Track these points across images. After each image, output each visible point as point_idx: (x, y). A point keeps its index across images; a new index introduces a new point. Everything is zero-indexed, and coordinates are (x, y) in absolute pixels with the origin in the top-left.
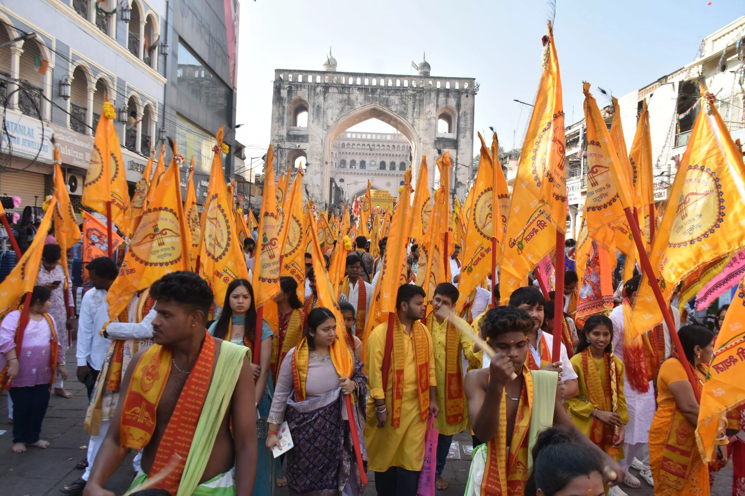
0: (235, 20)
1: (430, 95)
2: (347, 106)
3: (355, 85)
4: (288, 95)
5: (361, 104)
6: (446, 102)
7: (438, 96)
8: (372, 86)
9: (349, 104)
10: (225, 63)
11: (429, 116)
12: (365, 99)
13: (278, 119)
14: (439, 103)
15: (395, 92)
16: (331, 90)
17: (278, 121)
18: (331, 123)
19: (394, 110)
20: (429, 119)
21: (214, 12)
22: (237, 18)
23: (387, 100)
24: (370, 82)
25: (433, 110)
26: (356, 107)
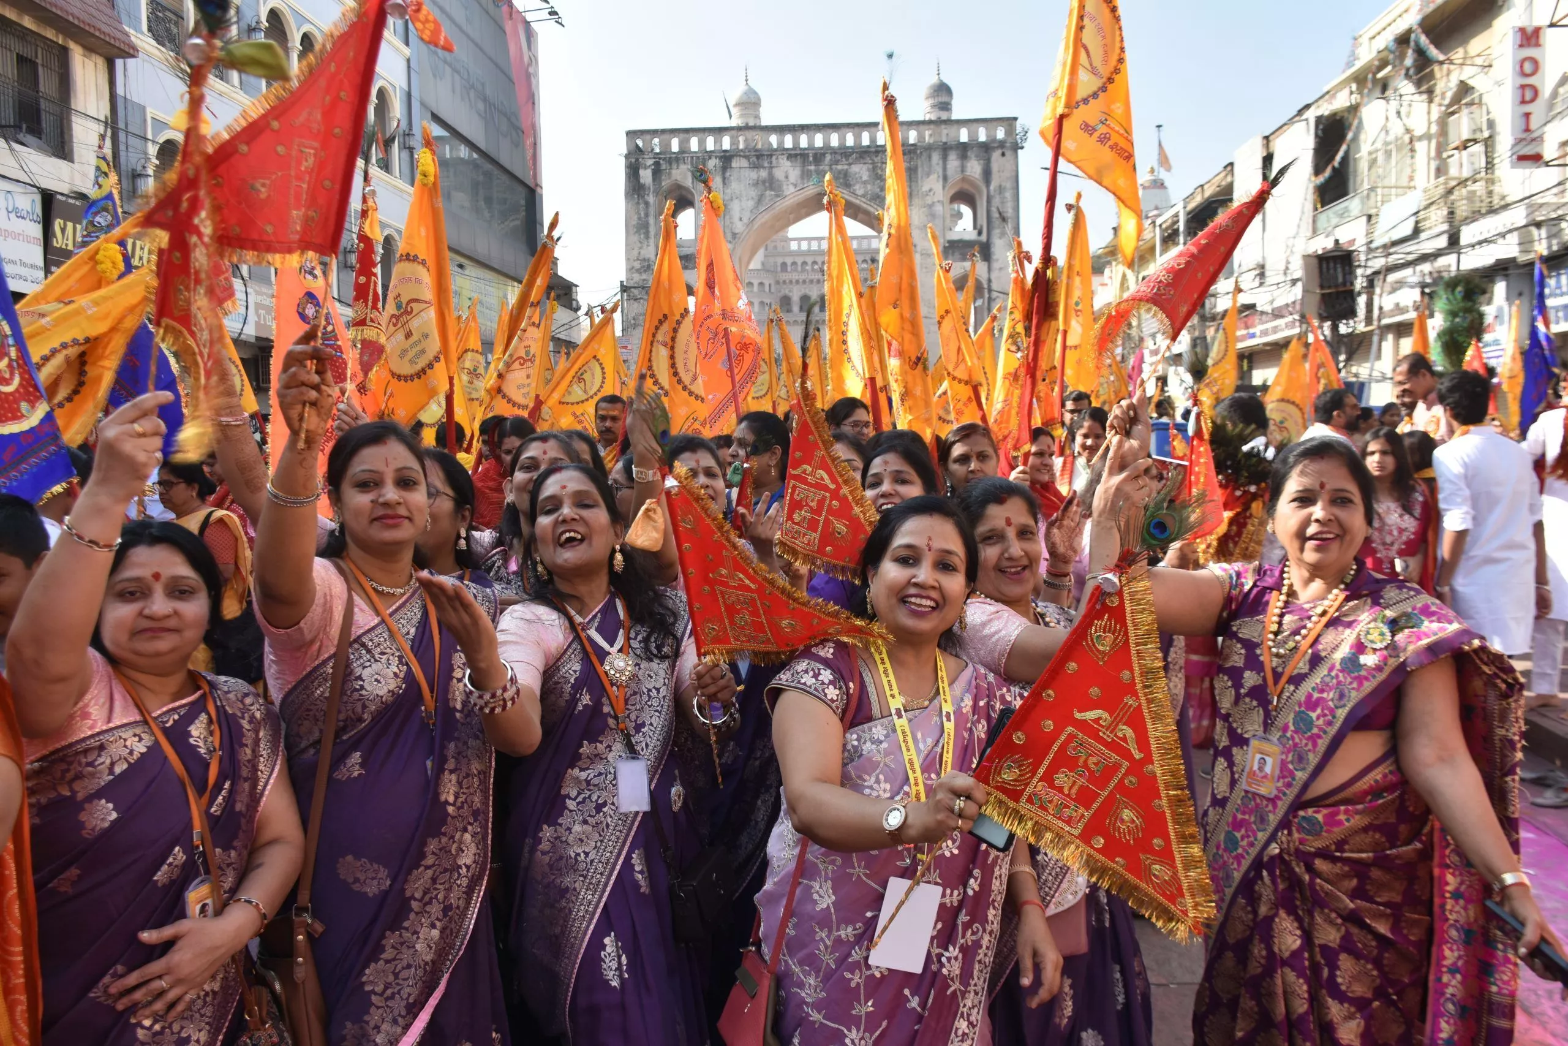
0: (530, 64)
1: (930, 157)
2: (768, 193)
3: (782, 150)
4: (654, 180)
5: (795, 186)
6: (963, 169)
7: (945, 158)
8: (814, 148)
9: (771, 189)
10: (517, 144)
11: (929, 200)
12: (802, 177)
13: (638, 228)
14: (950, 173)
15: (861, 157)
16: (735, 163)
17: (638, 232)
18: (739, 227)
19: (860, 192)
20: (931, 206)
21: (490, 59)
22: (534, 60)
23: (846, 174)
24: (811, 141)
25: (938, 187)
26: (787, 193)
